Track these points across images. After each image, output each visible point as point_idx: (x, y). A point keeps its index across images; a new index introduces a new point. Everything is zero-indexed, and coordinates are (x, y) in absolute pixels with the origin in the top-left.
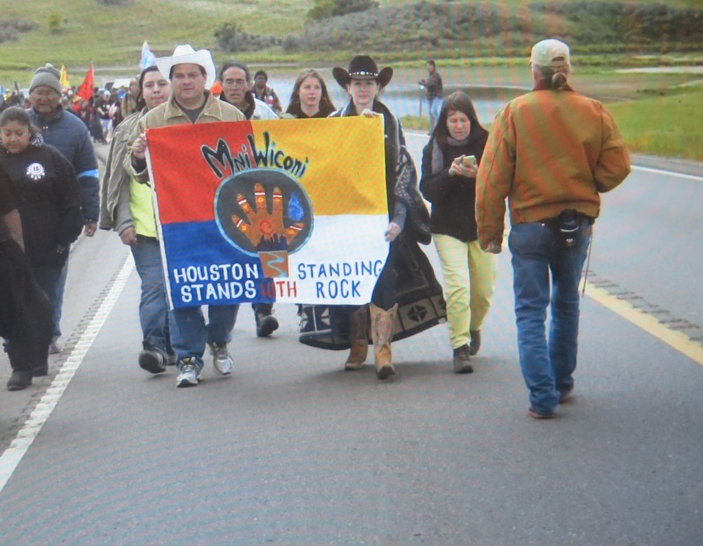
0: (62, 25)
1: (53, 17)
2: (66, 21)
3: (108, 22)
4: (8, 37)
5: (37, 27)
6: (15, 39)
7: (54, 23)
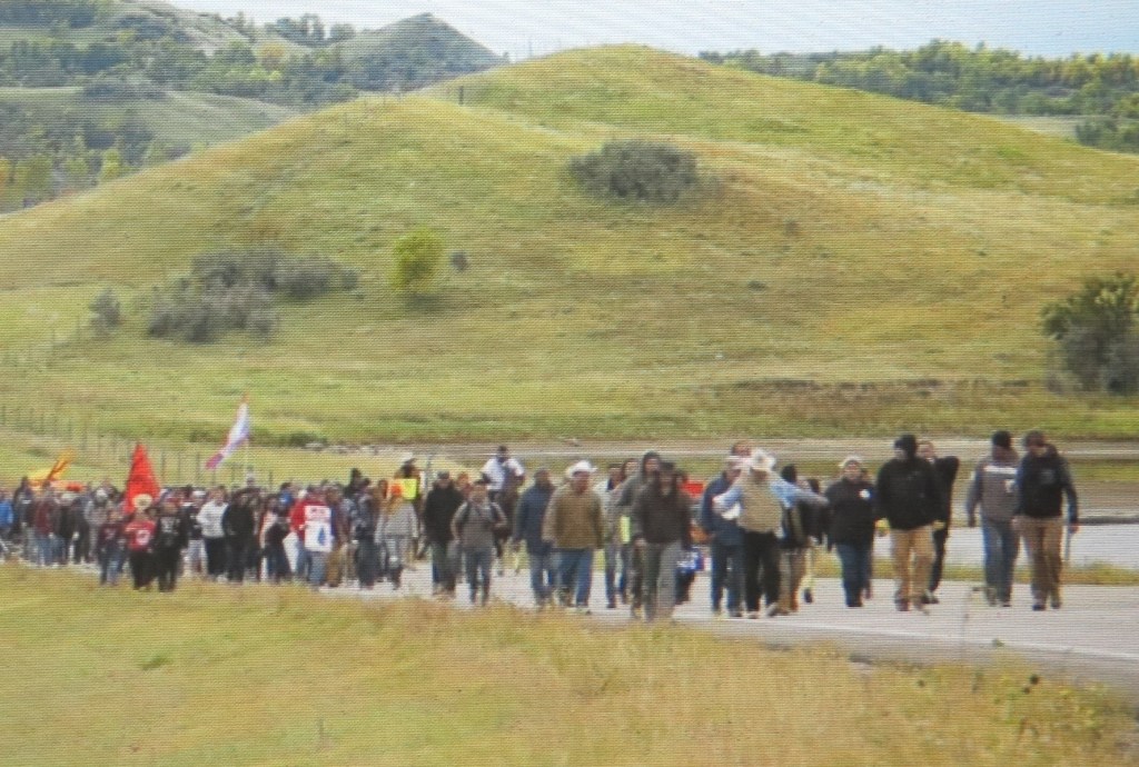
0: (444, 277)
1: (413, 246)
2: (460, 262)
3: (619, 267)
4: (239, 322)
5: (350, 282)
6: (264, 330)
7: (416, 268)
